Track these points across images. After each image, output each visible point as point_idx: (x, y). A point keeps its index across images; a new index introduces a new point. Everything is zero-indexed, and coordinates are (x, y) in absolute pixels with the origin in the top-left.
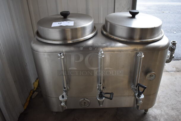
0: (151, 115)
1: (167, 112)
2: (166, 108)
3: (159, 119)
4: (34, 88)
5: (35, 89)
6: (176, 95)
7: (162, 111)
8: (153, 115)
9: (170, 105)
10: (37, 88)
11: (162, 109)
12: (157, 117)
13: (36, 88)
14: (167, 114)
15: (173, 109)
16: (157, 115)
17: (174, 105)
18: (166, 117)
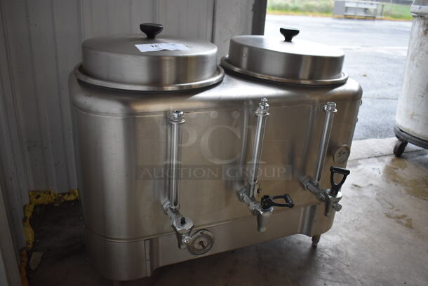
0: (326, 248)
1: (351, 235)
2: (345, 231)
3: (343, 251)
4: (28, 243)
5: (30, 246)
6: (350, 204)
7: (341, 236)
8: (331, 247)
9: (349, 223)
10: (34, 243)
11: (340, 233)
12: (339, 248)
13: (31, 243)
14: (353, 239)
15: (357, 229)
16: (337, 245)
17: (356, 222)
18: (354, 245)
